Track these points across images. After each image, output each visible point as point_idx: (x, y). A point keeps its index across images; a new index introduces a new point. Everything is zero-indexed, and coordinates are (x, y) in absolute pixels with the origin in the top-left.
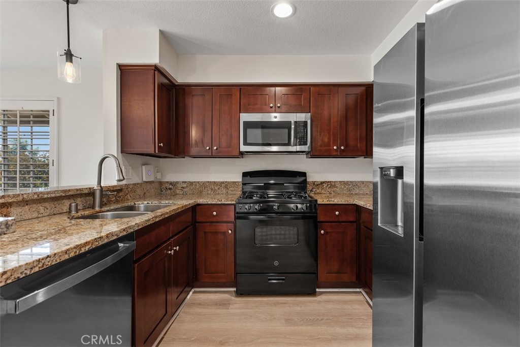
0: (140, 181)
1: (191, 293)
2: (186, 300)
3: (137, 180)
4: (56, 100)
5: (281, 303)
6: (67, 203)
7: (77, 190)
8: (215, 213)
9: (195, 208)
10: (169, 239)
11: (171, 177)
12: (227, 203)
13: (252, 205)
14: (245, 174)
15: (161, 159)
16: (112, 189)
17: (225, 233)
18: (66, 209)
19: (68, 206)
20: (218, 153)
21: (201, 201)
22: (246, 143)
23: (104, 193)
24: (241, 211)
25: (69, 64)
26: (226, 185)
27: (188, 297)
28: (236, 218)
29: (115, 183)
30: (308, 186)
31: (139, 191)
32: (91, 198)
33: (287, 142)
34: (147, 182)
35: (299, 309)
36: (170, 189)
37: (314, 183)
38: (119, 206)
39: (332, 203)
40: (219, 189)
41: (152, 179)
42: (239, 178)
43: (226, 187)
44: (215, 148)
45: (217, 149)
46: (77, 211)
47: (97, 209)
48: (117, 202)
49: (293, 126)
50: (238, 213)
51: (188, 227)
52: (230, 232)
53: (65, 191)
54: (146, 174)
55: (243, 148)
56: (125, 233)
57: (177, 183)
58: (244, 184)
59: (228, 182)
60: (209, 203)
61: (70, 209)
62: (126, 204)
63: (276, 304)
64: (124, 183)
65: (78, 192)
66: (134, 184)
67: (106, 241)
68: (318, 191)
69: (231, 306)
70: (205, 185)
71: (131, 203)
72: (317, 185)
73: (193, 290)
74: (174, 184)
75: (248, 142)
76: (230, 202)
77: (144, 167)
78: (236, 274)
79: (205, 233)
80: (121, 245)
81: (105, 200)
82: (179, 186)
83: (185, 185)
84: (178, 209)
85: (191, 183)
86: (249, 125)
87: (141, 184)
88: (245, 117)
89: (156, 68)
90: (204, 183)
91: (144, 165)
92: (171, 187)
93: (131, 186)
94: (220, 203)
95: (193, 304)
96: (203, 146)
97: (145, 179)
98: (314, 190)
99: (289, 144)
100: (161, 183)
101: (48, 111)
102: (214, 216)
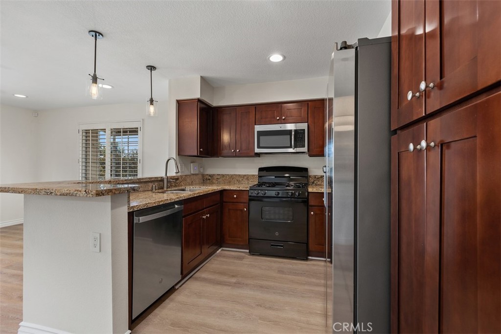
0: (189, 174)
1: (220, 250)
2: (216, 253)
3: (187, 173)
4: (142, 121)
5: (279, 262)
6: (150, 184)
7: (155, 178)
8: (235, 196)
9: (222, 192)
10: (203, 209)
11: (210, 171)
12: (244, 189)
13: (260, 191)
14: (261, 170)
15: (203, 158)
16: (173, 178)
17: (242, 211)
18: (150, 189)
19: (151, 186)
20: (241, 154)
21: (227, 187)
22: (259, 147)
23: (169, 180)
24: (253, 195)
25: (152, 106)
26: (247, 177)
27: (218, 252)
28: (250, 200)
29: (174, 174)
30: (310, 179)
31: (188, 180)
32: (162, 183)
33: (289, 145)
34: (193, 174)
35: (291, 266)
36: (209, 179)
37: (315, 177)
38: (177, 188)
39: (320, 191)
40: (242, 180)
41: (197, 172)
42: (255, 172)
43: (247, 179)
44: (238, 150)
45: (239, 151)
46: (156, 190)
47: (165, 189)
48: (175, 186)
49: (293, 133)
50: (250, 196)
51: (217, 204)
52: (245, 209)
53: (150, 178)
54: (193, 169)
55: (257, 150)
56: (178, 200)
57: (214, 175)
58: (260, 177)
59: (249, 175)
60: (232, 189)
61: (152, 188)
62: (181, 188)
63: (275, 262)
64: (179, 174)
65: (156, 179)
66: (186, 176)
67: (169, 202)
68: (319, 183)
69: (244, 260)
70: (232, 177)
71: (183, 187)
72: (318, 178)
73: (221, 249)
74: (211, 176)
75: (261, 146)
76: (245, 189)
77: (192, 164)
78: (249, 239)
79: (229, 209)
80: (176, 206)
81: (169, 184)
82: (215, 177)
83: (219, 177)
84: (209, 191)
85: (223, 176)
86: (261, 134)
87: (190, 175)
88: (258, 128)
89: (199, 100)
90: (232, 176)
91: (192, 163)
92: (209, 178)
93: (184, 177)
94: (238, 189)
95: (220, 256)
96: (230, 149)
97: (192, 172)
98: (315, 182)
99: (291, 147)
100: (203, 175)
101: (137, 128)
102: (235, 198)
